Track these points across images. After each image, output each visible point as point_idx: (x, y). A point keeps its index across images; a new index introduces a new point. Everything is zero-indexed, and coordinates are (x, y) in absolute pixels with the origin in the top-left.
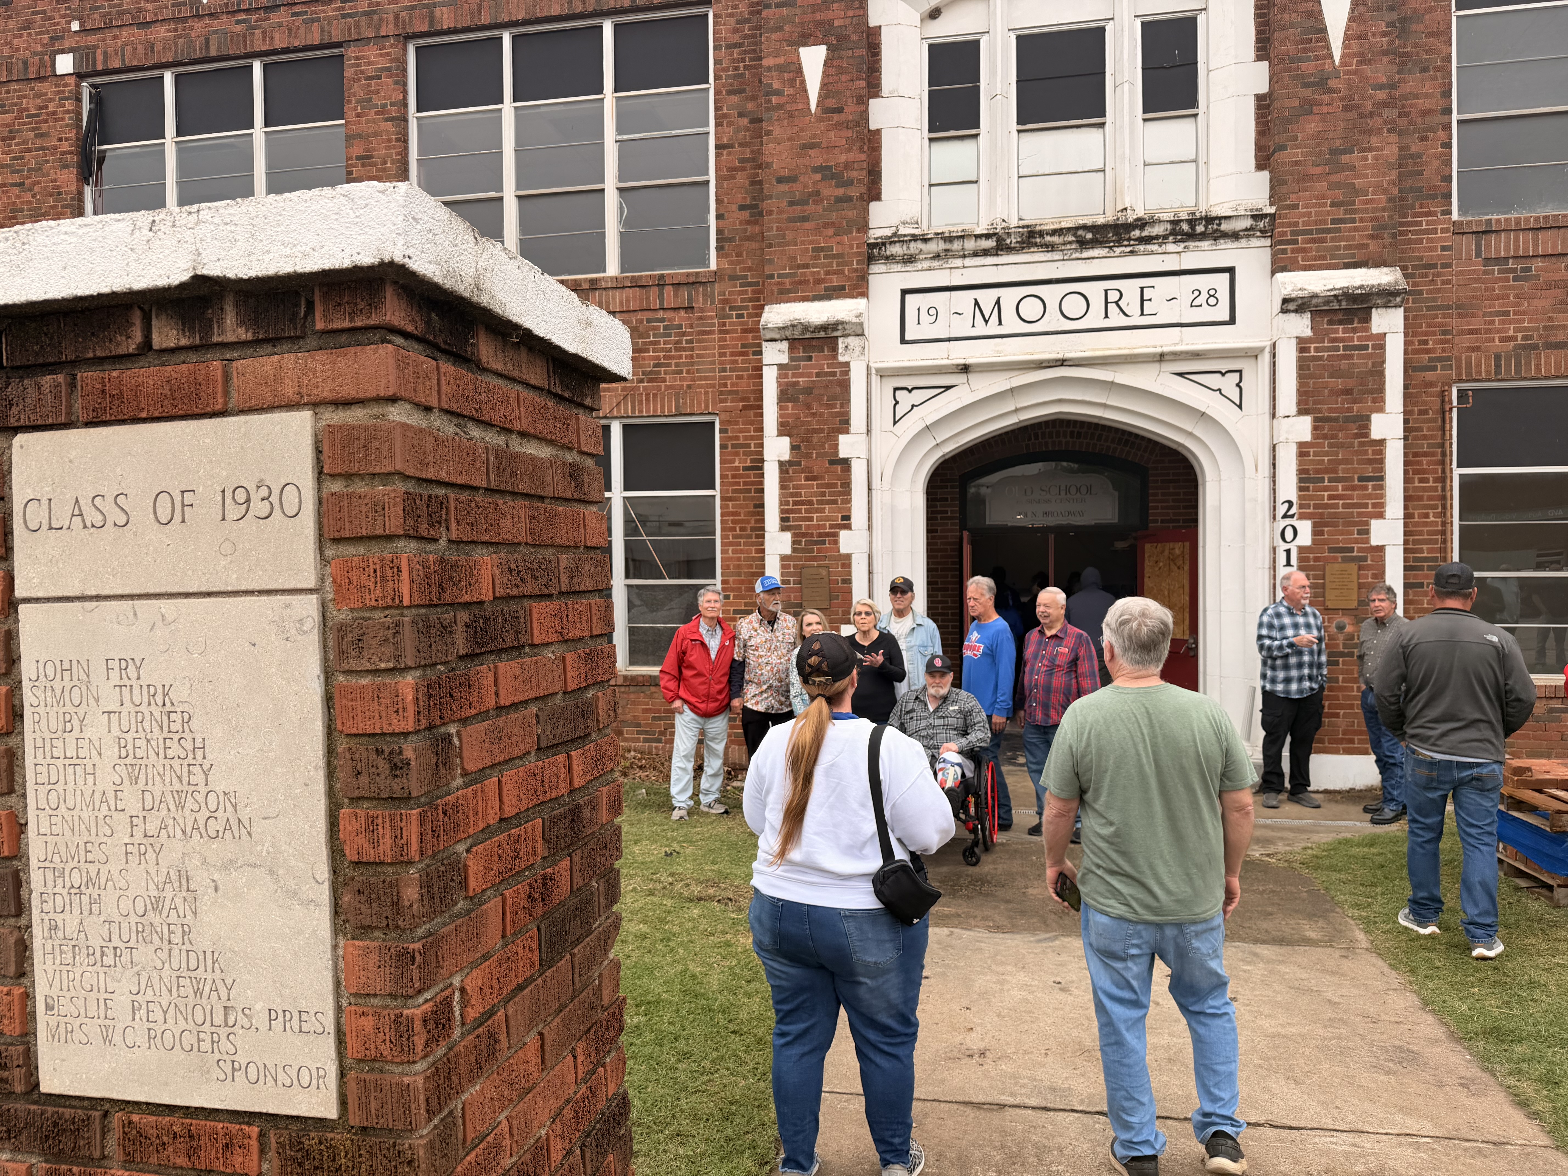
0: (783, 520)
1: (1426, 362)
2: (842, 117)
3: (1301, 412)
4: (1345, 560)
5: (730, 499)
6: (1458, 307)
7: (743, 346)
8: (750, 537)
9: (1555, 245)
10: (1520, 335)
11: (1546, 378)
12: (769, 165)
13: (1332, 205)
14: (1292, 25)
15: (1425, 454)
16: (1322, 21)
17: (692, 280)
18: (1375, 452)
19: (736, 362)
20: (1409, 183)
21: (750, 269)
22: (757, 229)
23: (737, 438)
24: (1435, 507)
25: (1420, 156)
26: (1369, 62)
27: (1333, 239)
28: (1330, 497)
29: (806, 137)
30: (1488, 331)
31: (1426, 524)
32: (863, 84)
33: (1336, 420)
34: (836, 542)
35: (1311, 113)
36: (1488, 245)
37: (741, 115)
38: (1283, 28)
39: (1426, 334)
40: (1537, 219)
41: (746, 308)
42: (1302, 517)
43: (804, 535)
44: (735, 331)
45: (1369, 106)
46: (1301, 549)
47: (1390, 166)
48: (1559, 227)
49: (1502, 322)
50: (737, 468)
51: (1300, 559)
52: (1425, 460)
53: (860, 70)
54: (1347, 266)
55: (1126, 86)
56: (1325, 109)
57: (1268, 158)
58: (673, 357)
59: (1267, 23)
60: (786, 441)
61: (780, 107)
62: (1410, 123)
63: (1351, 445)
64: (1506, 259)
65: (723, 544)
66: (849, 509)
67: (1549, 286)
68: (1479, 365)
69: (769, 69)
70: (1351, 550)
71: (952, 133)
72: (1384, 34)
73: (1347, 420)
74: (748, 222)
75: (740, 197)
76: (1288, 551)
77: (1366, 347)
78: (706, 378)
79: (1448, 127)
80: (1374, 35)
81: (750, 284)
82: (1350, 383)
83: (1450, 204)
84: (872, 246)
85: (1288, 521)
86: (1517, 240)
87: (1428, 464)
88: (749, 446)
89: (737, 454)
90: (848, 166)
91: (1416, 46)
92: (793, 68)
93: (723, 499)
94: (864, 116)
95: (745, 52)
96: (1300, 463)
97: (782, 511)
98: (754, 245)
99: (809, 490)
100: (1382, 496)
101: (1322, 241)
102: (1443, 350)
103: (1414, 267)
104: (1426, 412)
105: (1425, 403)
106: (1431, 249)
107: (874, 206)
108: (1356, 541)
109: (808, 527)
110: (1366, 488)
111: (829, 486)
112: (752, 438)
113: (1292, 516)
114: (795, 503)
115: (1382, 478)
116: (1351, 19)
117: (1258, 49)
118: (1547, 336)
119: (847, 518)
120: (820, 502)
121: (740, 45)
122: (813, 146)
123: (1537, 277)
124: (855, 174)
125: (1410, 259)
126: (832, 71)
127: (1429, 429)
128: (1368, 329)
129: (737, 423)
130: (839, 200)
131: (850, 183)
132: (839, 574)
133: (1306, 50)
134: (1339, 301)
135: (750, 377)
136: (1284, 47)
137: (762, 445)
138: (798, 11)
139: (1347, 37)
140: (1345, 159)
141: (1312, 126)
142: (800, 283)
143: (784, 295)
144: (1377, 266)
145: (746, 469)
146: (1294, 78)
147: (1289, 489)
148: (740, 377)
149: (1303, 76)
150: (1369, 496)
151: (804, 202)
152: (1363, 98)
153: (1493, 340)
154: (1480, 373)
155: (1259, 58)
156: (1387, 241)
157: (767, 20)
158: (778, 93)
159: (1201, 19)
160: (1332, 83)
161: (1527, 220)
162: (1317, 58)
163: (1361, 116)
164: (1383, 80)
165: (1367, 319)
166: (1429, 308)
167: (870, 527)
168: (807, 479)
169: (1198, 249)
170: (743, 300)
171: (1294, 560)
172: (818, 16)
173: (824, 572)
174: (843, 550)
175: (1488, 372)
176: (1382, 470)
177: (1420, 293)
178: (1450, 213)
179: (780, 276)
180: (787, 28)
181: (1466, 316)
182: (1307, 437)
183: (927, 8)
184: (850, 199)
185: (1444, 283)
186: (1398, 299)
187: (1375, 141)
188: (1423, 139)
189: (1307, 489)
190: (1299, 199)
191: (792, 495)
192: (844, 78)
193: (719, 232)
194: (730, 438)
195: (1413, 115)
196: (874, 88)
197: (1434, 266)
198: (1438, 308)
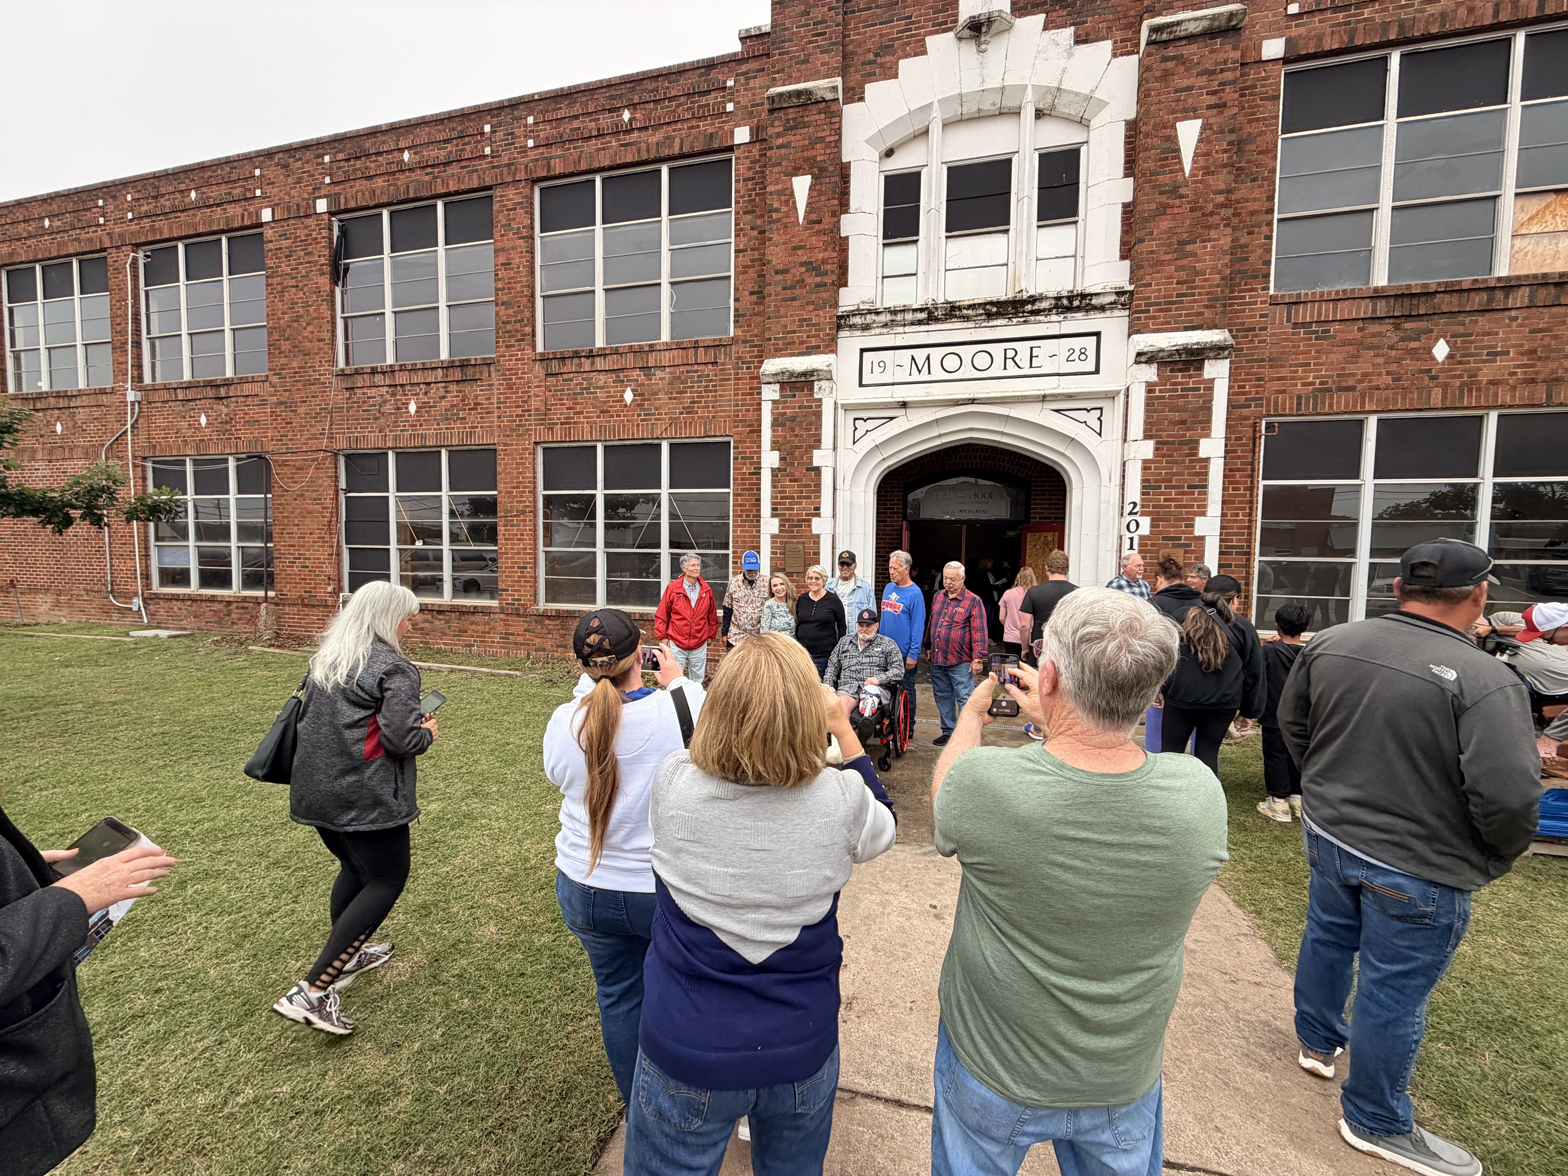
0: (773, 509)
1: (1242, 402)
2: (821, 226)
3: (1146, 437)
4: (1174, 546)
5: (739, 495)
6: (1270, 360)
7: (751, 389)
8: (752, 521)
9: (1350, 312)
10: (1318, 381)
11: (1337, 414)
12: (769, 262)
13: (1178, 283)
14: (1153, 148)
15: (1238, 470)
16: (1176, 144)
17: (717, 343)
18: (1201, 467)
19: (745, 400)
20: (1237, 267)
21: (756, 336)
22: (762, 308)
23: (745, 452)
24: (1244, 509)
25: (1247, 246)
26: (1213, 173)
27: (1177, 309)
28: (1165, 500)
29: (796, 242)
30: (1293, 378)
31: (1236, 521)
32: (836, 202)
33: (1173, 443)
34: (810, 526)
35: (1165, 213)
36: (1297, 313)
37: (752, 229)
38: (1146, 149)
39: (1244, 380)
40: (1337, 292)
41: (753, 362)
42: (1143, 514)
43: (788, 520)
44: (745, 378)
45: (1210, 207)
46: (1141, 537)
47: (1225, 252)
48: (1355, 298)
49: (1304, 371)
50: (745, 474)
52: (1238, 474)
53: (834, 192)
54: (1186, 329)
55: (1026, 199)
56: (1176, 211)
57: (1130, 250)
58: (703, 397)
59: (1134, 149)
60: (776, 454)
61: (778, 220)
62: (1240, 222)
63: (1183, 462)
64: (1311, 323)
65: (734, 526)
66: (820, 503)
67: (1343, 344)
68: (1284, 404)
69: (771, 193)
70: (1180, 539)
71: (899, 240)
72: (1225, 151)
73: (1181, 443)
74: (756, 303)
75: (750, 286)
76: (1132, 539)
77: (1199, 389)
78: (725, 411)
79: (1270, 224)
80: (1217, 152)
81: (756, 346)
82: (1185, 416)
83: (1269, 282)
84: (840, 318)
85: (1133, 517)
86: (1320, 309)
87: (1241, 477)
88: (753, 458)
89: (745, 464)
90: (824, 261)
91: (1249, 161)
92: (788, 192)
93: (734, 495)
94: (837, 227)
95: (756, 184)
96: (1144, 475)
97: (773, 503)
98: (760, 319)
99: (792, 489)
100: (1205, 500)
101: (1170, 310)
102: (1257, 392)
103: (1238, 330)
104: (1241, 439)
105: (1240, 432)
106: (1251, 317)
107: (842, 290)
108: (1184, 532)
109: (790, 515)
110: (1193, 493)
111: (805, 486)
112: (755, 452)
113: (1136, 513)
114: (782, 498)
115: (1206, 487)
116: (1200, 141)
117: (1126, 169)
118: (1340, 382)
119: (818, 509)
120: (799, 497)
121: (753, 179)
122: (800, 248)
123: (1334, 337)
124: (829, 267)
125: (1235, 324)
126: (815, 193)
127: (1242, 451)
128: (1201, 375)
129: (745, 442)
130: (818, 285)
131: (825, 273)
132: (811, 548)
133: (1163, 166)
134: (1180, 354)
135: (755, 410)
136: (1146, 163)
137: (760, 458)
138: (792, 151)
139: (1196, 155)
140: (1189, 248)
141: (1165, 224)
142: (789, 343)
143: (779, 352)
144: (1209, 328)
145: (750, 474)
146: (1153, 187)
147: (1134, 493)
148: (748, 410)
149: (1160, 186)
150: (1195, 500)
151: (793, 287)
152: (1206, 201)
153: (1296, 385)
154: (1284, 409)
155: (1126, 176)
156: (1219, 309)
157: (770, 159)
158: (777, 210)
159: (1083, 150)
160: (1182, 191)
161: (1329, 293)
162: (1171, 172)
163: (1203, 215)
164: (1223, 186)
165: (1200, 368)
166: (1247, 361)
167: (834, 516)
168: (791, 481)
169: (1073, 318)
170: (751, 357)
172: (806, 154)
173: (801, 547)
174: (815, 531)
175: (1291, 409)
176: (1206, 480)
177: (1242, 349)
178: (1268, 289)
179: (775, 339)
180: (784, 163)
181: (1276, 367)
182: (1150, 456)
183: (884, 148)
184: (825, 285)
185: (1260, 342)
186: (1226, 352)
187: (1213, 234)
188: (1250, 233)
189: (1148, 494)
190: (1152, 279)
191: (780, 492)
192: (823, 198)
193: (736, 310)
194: (740, 453)
195: (1243, 215)
196: (844, 207)
197: (1254, 329)
198: (1255, 361)
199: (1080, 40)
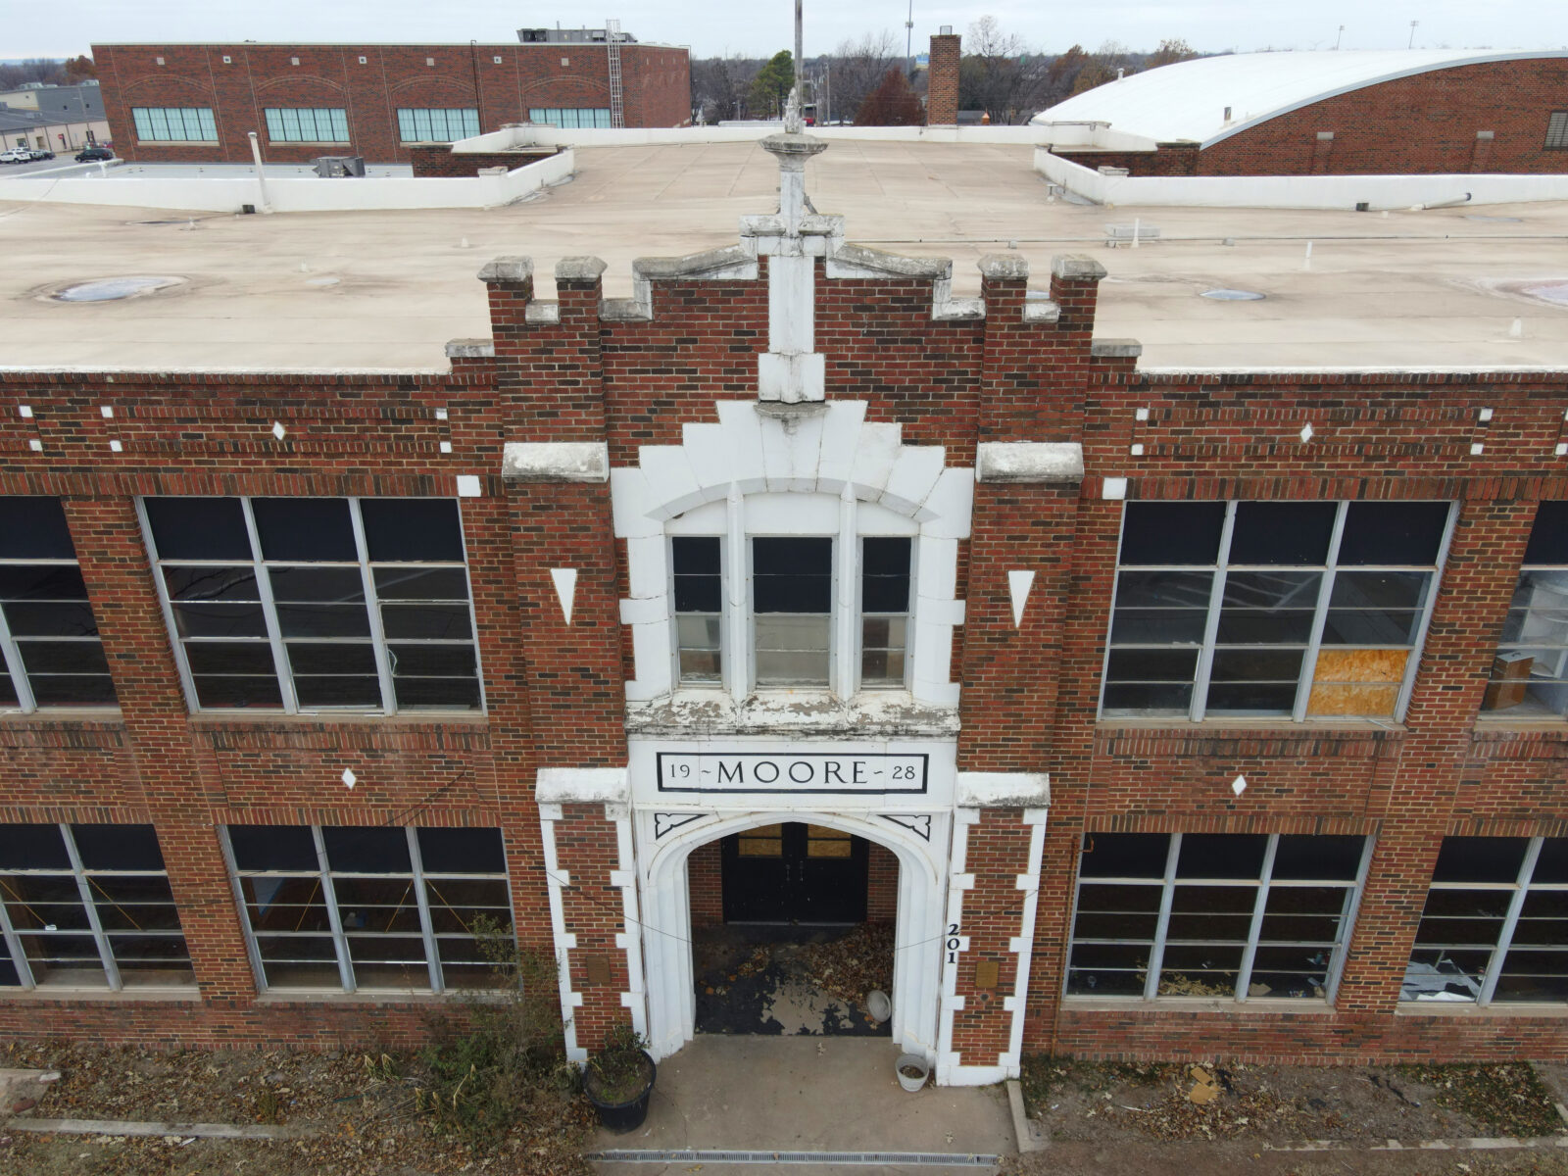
0: (567, 925)
1: (1064, 820)
2: (596, 628)
4: (991, 960)
5: (519, 879)
6: (1092, 786)
10: (1133, 805)
13: (1004, 728)
14: (984, 593)
15: (1057, 877)
16: (1007, 593)
17: (467, 730)
18: (1018, 898)
19: (515, 792)
20: (1067, 699)
21: (520, 725)
23: (522, 845)
25: (1076, 681)
26: (1043, 627)
27: (1002, 752)
28: (984, 923)
29: (563, 643)
30: (1112, 799)
32: (611, 589)
33: (992, 876)
35: (993, 660)
36: (1119, 744)
39: (1066, 802)
40: (1156, 732)
41: (523, 772)
42: (963, 934)
43: (586, 935)
44: (512, 770)
45: (1039, 659)
46: (961, 953)
48: (1171, 738)
49: (1121, 796)
50: (524, 868)
51: (960, 958)
54: (1011, 770)
56: (1004, 659)
57: (960, 674)
59: (966, 570)
60: (566, 872)
61: (536, 617)
63: (1002, 892)
64: (1131, 755)
66: (623, 919)
68: (1101, 823)
70: (996, 954)
71: (697, 605)
72: (1057, 607)
73: (1000, 877)
74: (515, 689)
75: (505, 669)
76: (952, 955)
77: (1018, 832)
78: (489, 801)
80: (1048, 606)
81: (521, 736)
82: (1004, 854)
84: (629, 730)
85: (953, 937)
86: (1139, 744)
88: (533, 852)
89: (523, 857)
91: (1083, 599)
92: (546, 584)
93: (513, 879)
94: (615, 614)
96: (965, 902)
97: (567, 919)
100: (1020, 924)
101: (994, 752)
102: (1078, 812)
104: (1060, 851)
105: (1060, 846)
106: (1077, 746)
107: (629, 683)
108: (999, 949)
109: (589, 930)
110: (1009, 919)
111: (604, 904)
112: (535, 848)
113: (957, 933)
114: (577, 915)
115: (1021, 913)
116: (1032, 592)
117: (958, 590)
119: (621, 925)
120: (597, 915)
121: (492, 542)
122: (570, 651)
123: (1151, 766)
124: (610, 676)
126: (583, 589)
128: (1021, 821)
129: (520, 835)
131: (606, 682)
132: (617, 961)
133: (993, 613)
137: (544, 866)
138: (547, 536)
139: (1027, 606)
140: (1017, 696)
141: (993, 670)
144: (1033, 771)
146: (983, 633)
147: (956, 916)
149: (990, 632)
150: (1011, 923)
151: (565, 694)
152: (1035, 652)
153: (1114, 807)
154: (1101, 828)
155: (958, 597)
156: (1042, 755)
158: (534, 605)
159: (914, 545)
160: (1012, 640)
161: (1149, 732)
162: (1002, 620)
163: (1032, 666)
165: (1021, 816)
168: (586, 899)
169: (899, 740)
170: (516, 748)
171: (956, 959)
172: (566, 543)
173: (605, 960)
174: (619, 946)
175: (1107, 827)
176: (1022, 908)
177: (1066, 775)
178: (1095, 721)
179: (549, 746)
180: (537, 550)
181: (1097, 789)
182: (971, 886)
183: (669, 517)
185: (1083, 769)
186: (1045, 804)
189: (968, 917)
190: (979, 722)
191: (574, 909)
194: (515, 844)
195: (1075, 651)
196: (623, 590)
197: (1078, 756)
198: (1077, 786)
199: (908, 440)
